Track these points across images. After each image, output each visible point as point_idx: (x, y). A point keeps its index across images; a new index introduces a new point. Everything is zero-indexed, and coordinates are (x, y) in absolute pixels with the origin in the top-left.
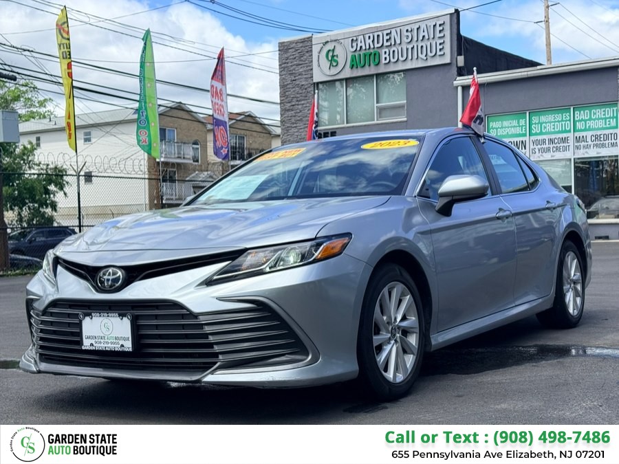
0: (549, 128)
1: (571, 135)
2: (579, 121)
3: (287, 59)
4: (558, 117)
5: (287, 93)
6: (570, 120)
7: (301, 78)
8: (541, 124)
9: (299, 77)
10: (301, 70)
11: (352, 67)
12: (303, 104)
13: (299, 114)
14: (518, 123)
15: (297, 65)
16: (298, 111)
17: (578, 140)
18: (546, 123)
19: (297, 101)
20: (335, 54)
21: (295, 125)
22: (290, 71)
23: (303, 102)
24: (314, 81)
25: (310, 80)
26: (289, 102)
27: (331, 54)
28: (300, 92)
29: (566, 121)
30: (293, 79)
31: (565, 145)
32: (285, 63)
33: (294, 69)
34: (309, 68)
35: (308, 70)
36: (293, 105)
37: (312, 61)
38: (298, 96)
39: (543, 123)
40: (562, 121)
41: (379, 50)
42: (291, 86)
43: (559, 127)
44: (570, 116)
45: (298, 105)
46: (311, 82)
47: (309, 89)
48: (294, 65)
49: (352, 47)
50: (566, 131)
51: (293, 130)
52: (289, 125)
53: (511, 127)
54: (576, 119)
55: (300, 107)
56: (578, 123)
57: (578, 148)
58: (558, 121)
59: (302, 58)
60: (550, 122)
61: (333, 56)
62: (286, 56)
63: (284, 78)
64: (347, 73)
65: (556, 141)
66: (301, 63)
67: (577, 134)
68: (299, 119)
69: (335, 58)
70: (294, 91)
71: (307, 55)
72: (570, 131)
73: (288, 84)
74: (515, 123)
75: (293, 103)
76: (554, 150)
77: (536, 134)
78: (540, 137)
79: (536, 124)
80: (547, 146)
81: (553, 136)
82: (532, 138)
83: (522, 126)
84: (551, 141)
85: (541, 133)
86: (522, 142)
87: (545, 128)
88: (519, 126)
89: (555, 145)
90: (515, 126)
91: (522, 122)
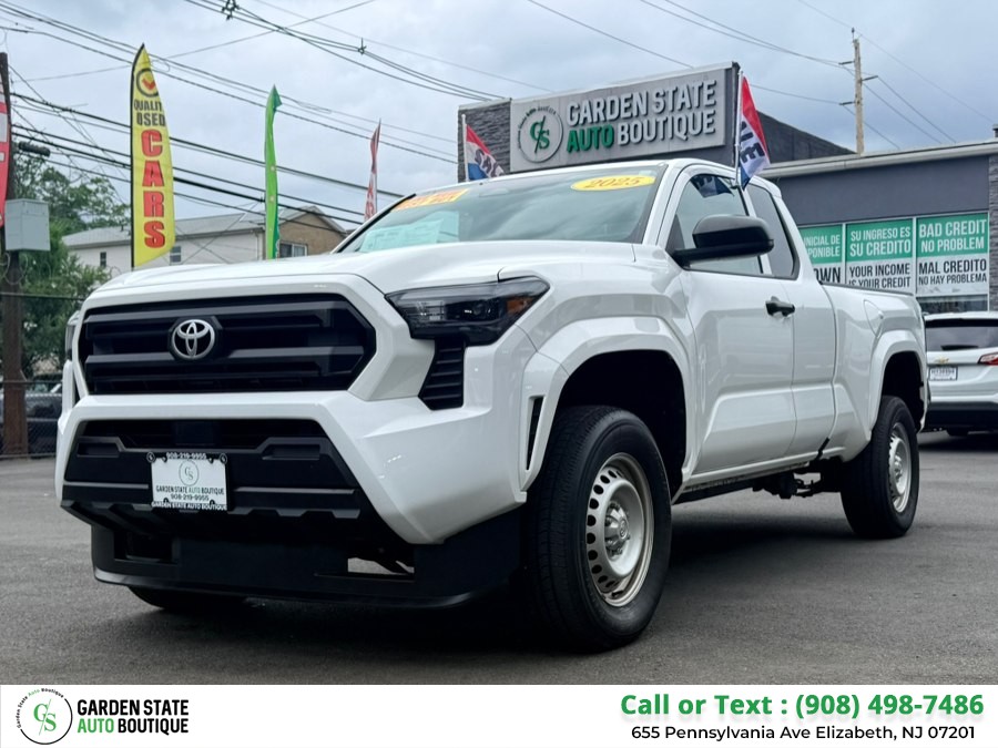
0: (878, 249)
1: (912, 261)
2: (925, 239)
4: (893, 232)
6: (911, 238)
8: (865, 243)
11: (570, 150)
14: (829, 241)
17: (923, 268)
18: (872, 241)
27: (538, 129)
29: (905, 239)
31: (903, 276)
34: (505, 150)
35: (502, 154)
37: (509, 140)
39: (868, 241)
40: (899, 238)
41: (613, 124)
43: (893, 248)
44: (911, 231)
49: (572, 119)
50: (904, 255)
53: (817, 247)
54: (921, 236)
56: (923, 243)
57: (922, 281)
58: (893, 239)
59: (494, 135)
60: (880, 241)
64: (563, 159)
65: (888, 270)
66: (492, 142)
67: (923, 260)
69: (545, 136)
71: (503, 130)
72: (910, 255)
74: (823, 240)
76: (885, 283)
77: (857, 258)
78: (862, 264)
79: (856, 242)
80: (874, 277)
81: (884, 263)
82: (852, 264)
83: (835, 246)
84: (881, 270)
85: (865, 257)
86: (834, 270)
87: (871, 248)
88: (830, 246)
89: (887, 277)
90: (822, 246)
91: (835, 239)
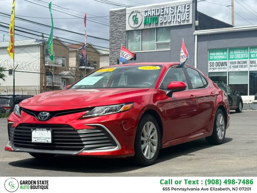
2: (252, 54)
3: (114, 18)
4: (242, 51)
5: (113, 35)
6: (248, 53)
7: (120, 28)
8: (234, 54)
9: (119, 27)
10: (120, 24)
11: (145, 24)
12: (121, 41)
13: (119, 45)
14: (223, 53)
15: (118, 22)
16: (118, 44)
17: (251, 62)
18: (237, 54)
19: (118, 39)
20: (137, 17)
21: (116, 50)
22: (115, 25)
23: (120, 40)
24: (126, 30)
25: (124, 29)
26: (114, 40)
27: (135, 18)
28: (120, 35)
29: (246, 53)
30: (116, 28)
31: (245, 64)
32: (113, 21)
33: (117, 24)
34: (124, 23)
35: (123, 25)
36: (116, 41)
37: (126, 20)
38: (118, 36)
40: (244, 53)
41: (158, 16)
42: (115, 32)
43: (242, 56)
44: (248, 51)
45: (118, 41)
46: (125, 30)
47: (124, 34)
48: (117, 22)
49: (145, 14)
50: (246, 58)
51: (115, 53)
52: (113, 50)
53: (220, 55)
55: (119, 42)
57: (251, 66)
58: (242, 53)
59: (121, 19)
60: (239, 54)
61: (136, 18)
62: (113, 17)
63: (112, 28)
64: (142, 27)
65: (241, 62)
66: (120, 21)
67: (251, 60)
68: (118, 47)
69: (137, 19)
70: (116, 34)
71: (124, 17)
73: (114, 31)
75: (116, 40)
76: (240, 66)
77: (232, 59)
78: (233, 61)
79: (231, 54)
80: (237, 65)
81: (240, 60)
82: (230, 61)
83: (225, 55)
84: (239, 62)
85: (234, 59)
86: (225, 62)
87: (236, 56)
88: (224, 55)
89: (241, 65)
90: (222, 55)
91: (225, 53)
